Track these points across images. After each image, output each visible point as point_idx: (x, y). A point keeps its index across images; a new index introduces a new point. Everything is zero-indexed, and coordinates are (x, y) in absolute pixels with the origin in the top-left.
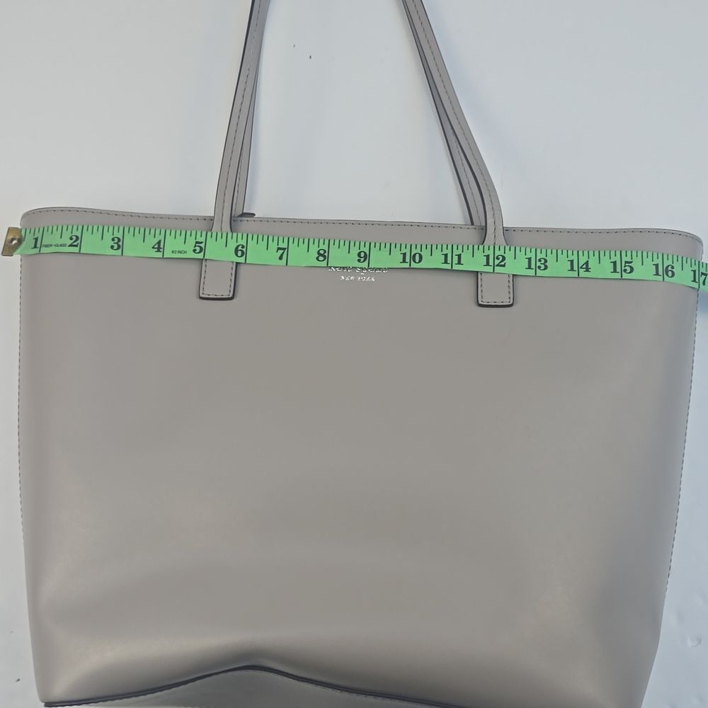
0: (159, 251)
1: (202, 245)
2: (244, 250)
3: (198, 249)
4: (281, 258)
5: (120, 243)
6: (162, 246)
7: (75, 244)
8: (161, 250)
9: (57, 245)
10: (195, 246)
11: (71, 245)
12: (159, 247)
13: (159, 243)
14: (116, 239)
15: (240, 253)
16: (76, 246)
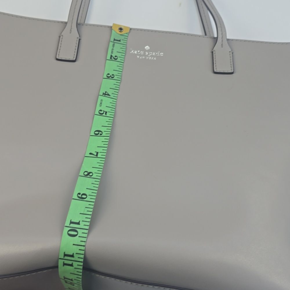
0: (103, 94)
1: (104, 115)
2: (99, 135)
3: (102, 112)
4: (91, 154)
5: (110, 78)
6: (106, 96)
7: (112, 58)
8: (104, 95)
9: (113, 49)
10: (104, 111)
11: (111, 56)
12: (106, 94)
13: (108, 95)
14: (113, 76)
15: (97, 133)
16: (111, 58)
